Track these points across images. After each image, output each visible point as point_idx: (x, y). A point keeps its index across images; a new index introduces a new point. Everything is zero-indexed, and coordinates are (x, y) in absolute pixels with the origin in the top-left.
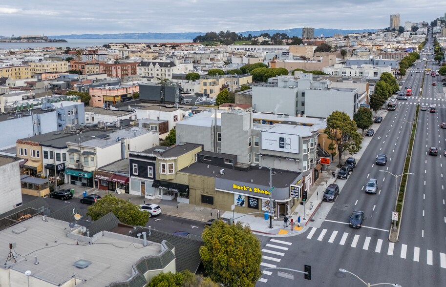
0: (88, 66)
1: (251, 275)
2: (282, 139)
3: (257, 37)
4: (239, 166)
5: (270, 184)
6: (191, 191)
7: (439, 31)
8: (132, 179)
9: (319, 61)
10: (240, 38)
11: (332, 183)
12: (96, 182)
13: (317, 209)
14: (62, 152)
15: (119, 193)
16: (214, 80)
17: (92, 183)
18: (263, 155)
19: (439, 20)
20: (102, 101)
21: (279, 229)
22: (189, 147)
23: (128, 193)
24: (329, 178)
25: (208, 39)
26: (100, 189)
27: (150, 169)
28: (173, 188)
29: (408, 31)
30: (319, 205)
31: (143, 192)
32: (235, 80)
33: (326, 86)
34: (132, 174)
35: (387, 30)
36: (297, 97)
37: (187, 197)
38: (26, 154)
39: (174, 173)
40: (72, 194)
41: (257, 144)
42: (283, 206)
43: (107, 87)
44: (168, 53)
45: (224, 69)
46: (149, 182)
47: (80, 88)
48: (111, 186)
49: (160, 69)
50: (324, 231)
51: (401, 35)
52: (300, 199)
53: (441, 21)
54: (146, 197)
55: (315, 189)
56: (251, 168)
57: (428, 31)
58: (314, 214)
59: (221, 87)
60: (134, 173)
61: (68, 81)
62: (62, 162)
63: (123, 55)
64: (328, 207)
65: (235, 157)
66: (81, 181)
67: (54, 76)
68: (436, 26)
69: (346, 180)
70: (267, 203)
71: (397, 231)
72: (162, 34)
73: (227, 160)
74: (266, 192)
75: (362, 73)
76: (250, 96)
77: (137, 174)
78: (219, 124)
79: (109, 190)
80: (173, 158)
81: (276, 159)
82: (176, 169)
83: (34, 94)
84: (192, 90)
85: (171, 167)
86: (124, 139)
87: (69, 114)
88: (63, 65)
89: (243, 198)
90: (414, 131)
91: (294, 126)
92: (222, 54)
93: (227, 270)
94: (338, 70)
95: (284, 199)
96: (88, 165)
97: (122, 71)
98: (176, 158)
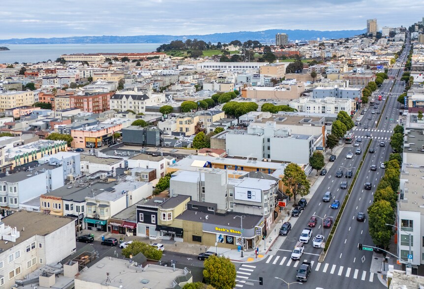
0: (58, 99)
1: (231, 284)
2: (249, 192)
3: (227, 45)
4: (218, 212)
5: (241, 226)
6: (184, 233)
7: (417, 37)
8: (139, 224)
9: (288, 89)
10: (208, 47)
11: (286, 221)
12: (109, 228)
13: (274, 242)
14: (81, 205)
15: (129, 236)
16: (189, 118)
17: (106, 228)
18: (236, 204)
19: (417, 25)
20: (84, 142)
21: (248, 258)
22: (181, 198)
23: (136, 235)
24: (286, 216)
25: (173, 48)
26: (112, 233)
27: (153, 217)
28: (171, 231)
29: (385, 37)
30: (276, 239)
31: (148, 234)
32: (209, 117)
33: (287, 133)
34: (138, 221)
35: (365, 36)
36: (264, 142)
37: (182, 237)
38: (49, 206)
39: (171, 219)
40: (93, 238)
41: (231, 195)
42: (250, 241)
43: (87, 128)
44: (134, 74)
45: (196, 97)
46: (152, 227)
47: (62, 130)
48: (122, 230)
49: (133, 102)
50: (278, 257)
51: (379, 41)
52: (262, 236)
53: (419, 25)
54: (150, 238)
55: (274, 226)
56: (228, 213)
57: (406, 37)
58: (272, 245)
59: (196, 124)
60: (140, 220)
61: (47, 122)
62: (81, 213)
63: (84, 74)
64: (282, 239)
65: (216, 205)
66: (96, 227)
67: (26, 112)
68: (414, 31)
69: (298, 218)
70: (240, 240)
71: (324, 255)
72: (119, 37)
73: (210, 208)
74: (239, 232)
75: (324, 107)
76: (224, 141)
77: (143, 221)
78: (203, 179)
79: (120, 233)
80: (171, 209)
81: (245, 206)
82: (173, 217)
83: (23, 141)
84: (169, 129)
85: (170, 215)
86: (128, 191)
87: (68, 165)
88: (28, 95)
89: (222, 237)
90: (359, 169)
91: (259, 179)
92: (192, 77)
93: (218, 282)
94: (303, 105)
95: (251, 237)
96: (104, 215)
97: (93, 102)
98: (173, 209)
